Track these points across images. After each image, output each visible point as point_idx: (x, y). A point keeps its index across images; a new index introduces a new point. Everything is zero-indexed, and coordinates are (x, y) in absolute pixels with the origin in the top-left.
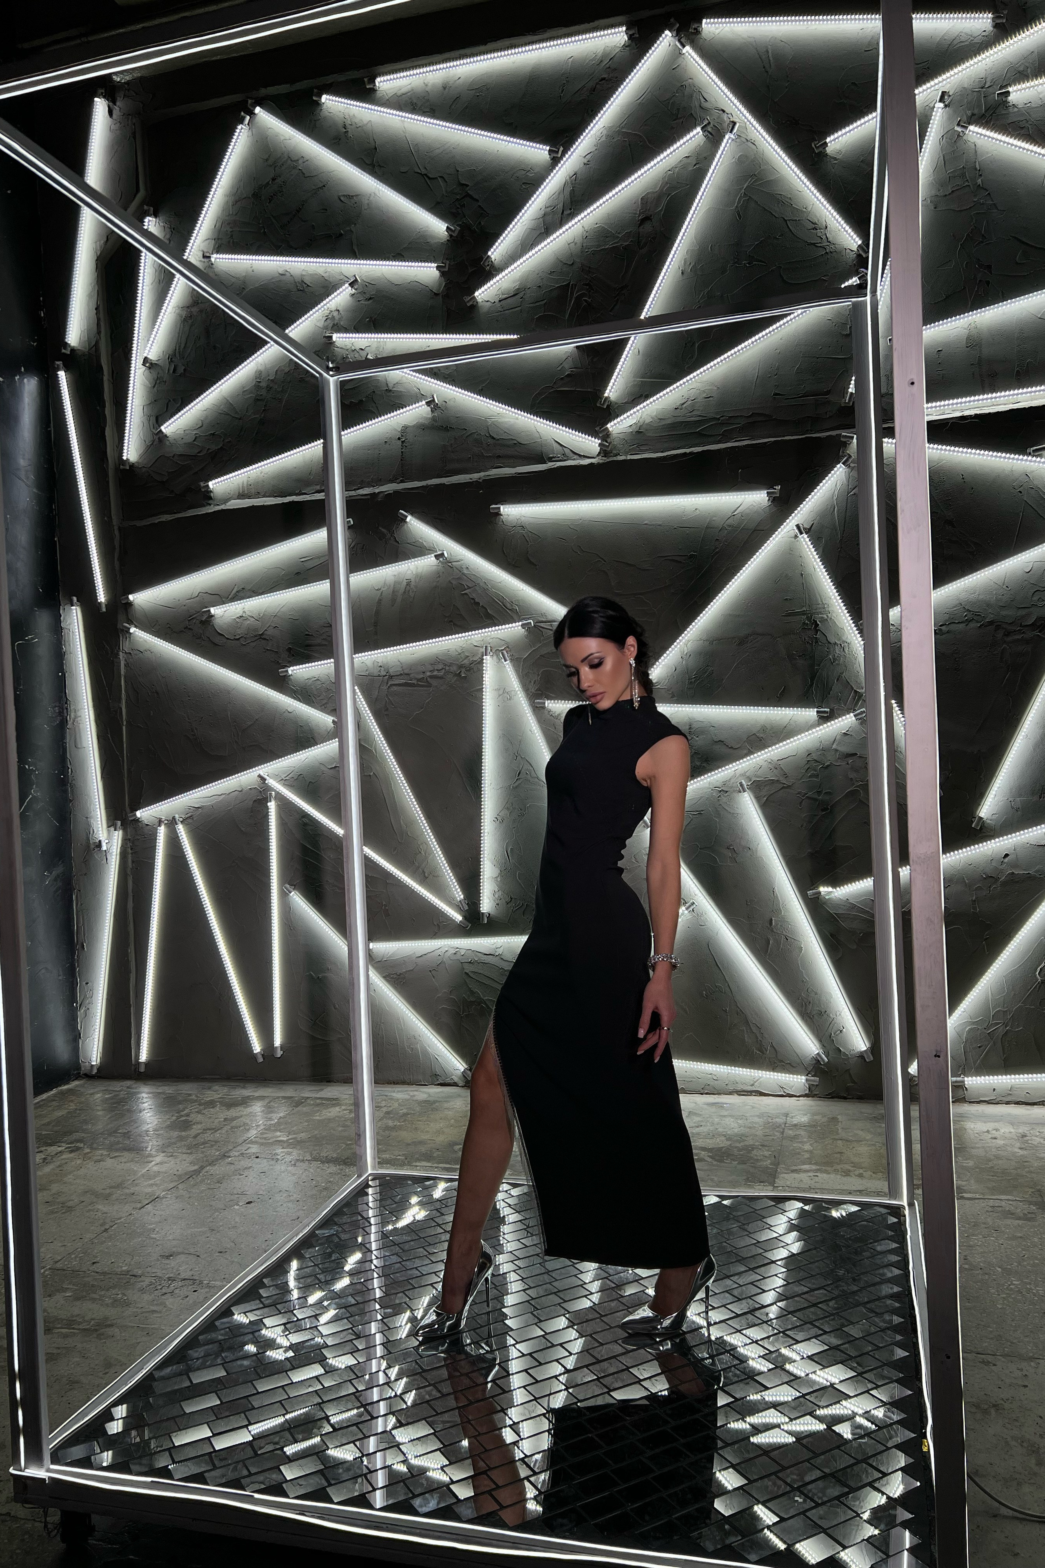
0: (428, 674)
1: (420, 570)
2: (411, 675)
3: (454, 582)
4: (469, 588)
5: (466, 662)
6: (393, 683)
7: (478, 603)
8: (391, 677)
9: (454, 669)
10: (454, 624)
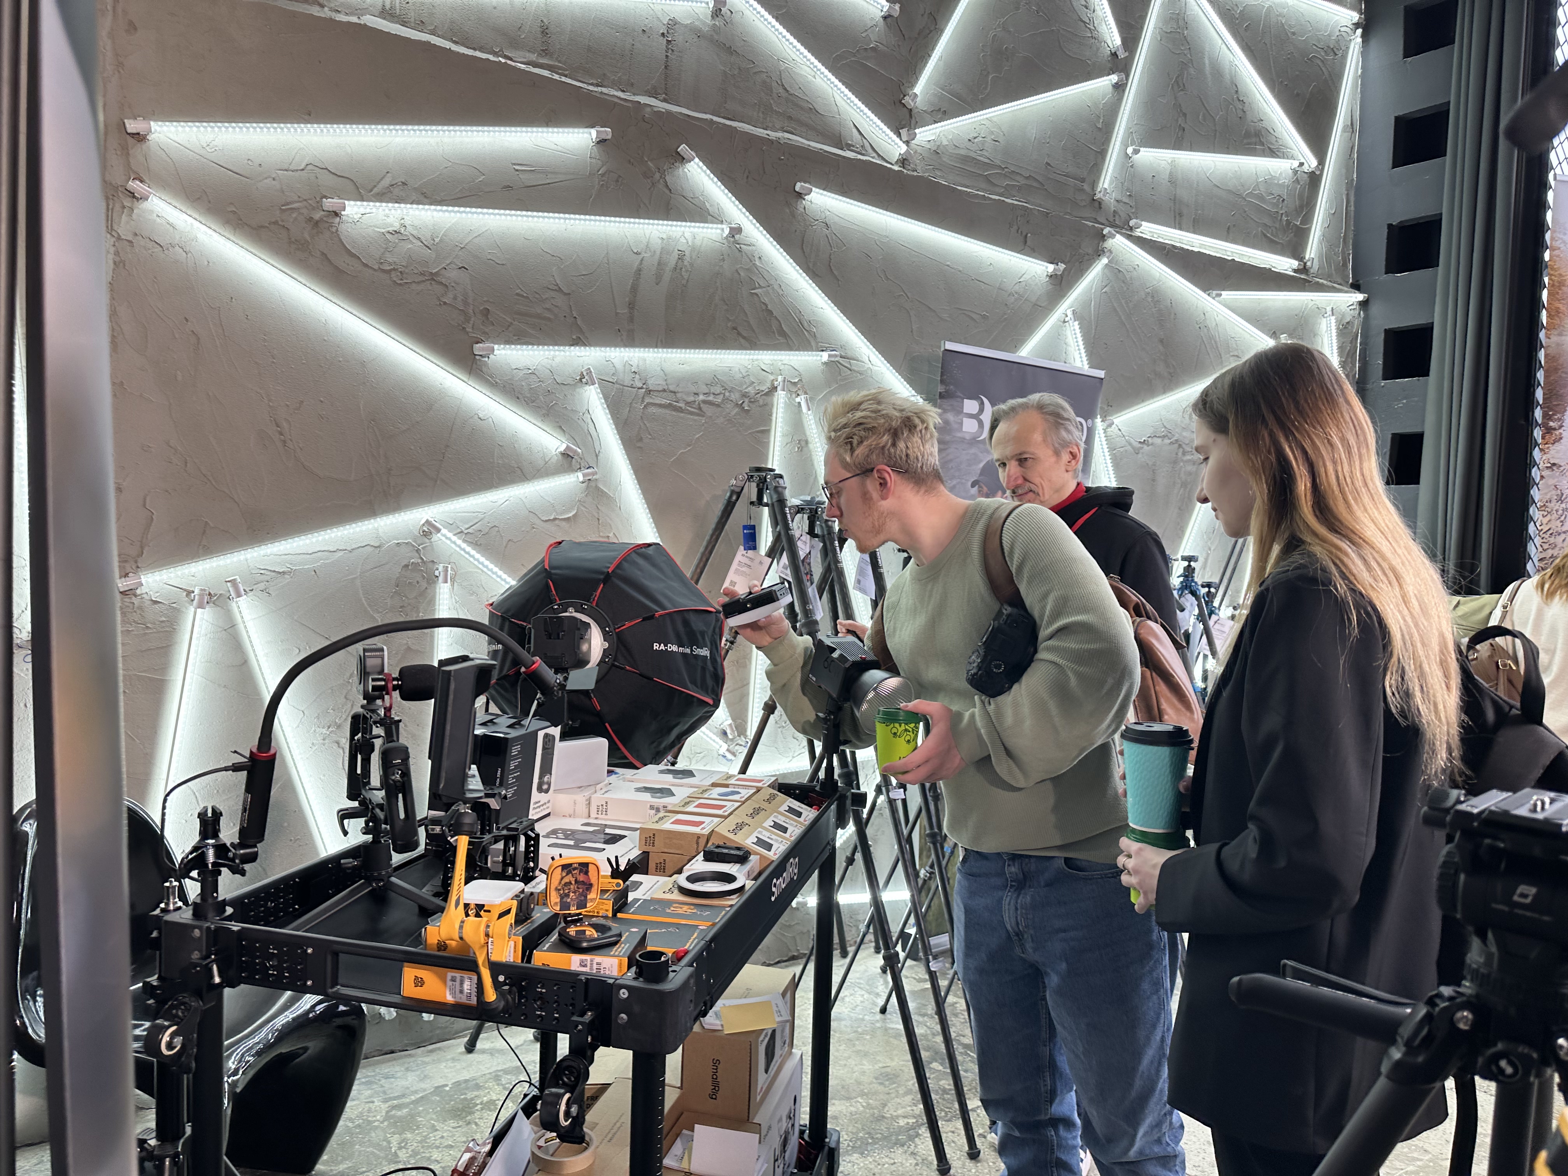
0: (701, 397)
1: (698, 242)
2: (679, 395)
3: (742, 274)
4: (760, 287)
5: (751, 390)
6: (651, 401)
7: (770, 312)
8: (649, 392)
9: (735, 396)
10: (739, 334)
